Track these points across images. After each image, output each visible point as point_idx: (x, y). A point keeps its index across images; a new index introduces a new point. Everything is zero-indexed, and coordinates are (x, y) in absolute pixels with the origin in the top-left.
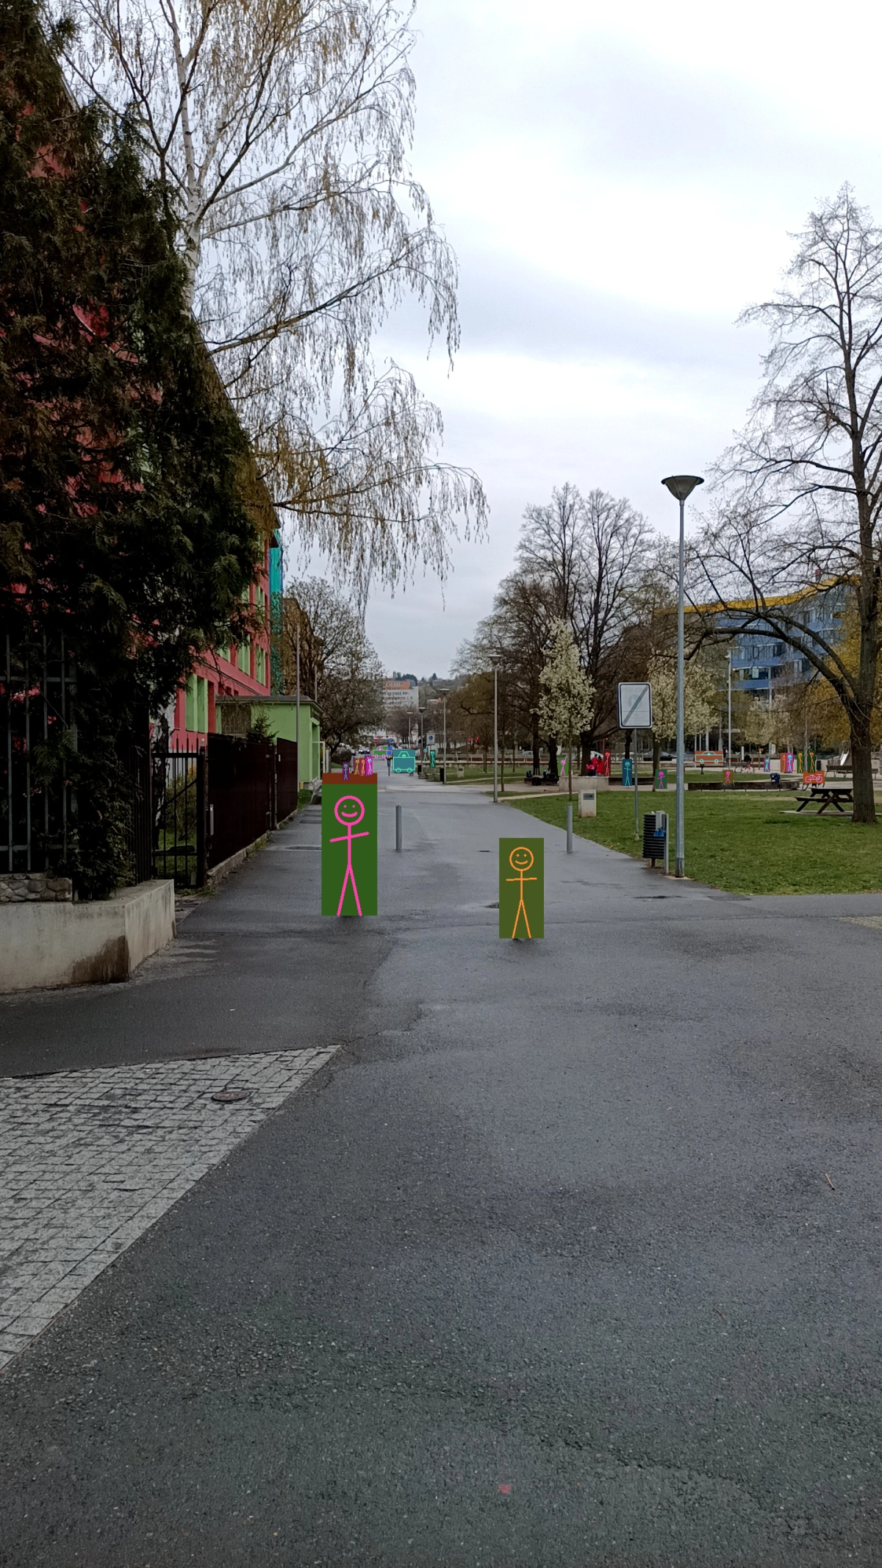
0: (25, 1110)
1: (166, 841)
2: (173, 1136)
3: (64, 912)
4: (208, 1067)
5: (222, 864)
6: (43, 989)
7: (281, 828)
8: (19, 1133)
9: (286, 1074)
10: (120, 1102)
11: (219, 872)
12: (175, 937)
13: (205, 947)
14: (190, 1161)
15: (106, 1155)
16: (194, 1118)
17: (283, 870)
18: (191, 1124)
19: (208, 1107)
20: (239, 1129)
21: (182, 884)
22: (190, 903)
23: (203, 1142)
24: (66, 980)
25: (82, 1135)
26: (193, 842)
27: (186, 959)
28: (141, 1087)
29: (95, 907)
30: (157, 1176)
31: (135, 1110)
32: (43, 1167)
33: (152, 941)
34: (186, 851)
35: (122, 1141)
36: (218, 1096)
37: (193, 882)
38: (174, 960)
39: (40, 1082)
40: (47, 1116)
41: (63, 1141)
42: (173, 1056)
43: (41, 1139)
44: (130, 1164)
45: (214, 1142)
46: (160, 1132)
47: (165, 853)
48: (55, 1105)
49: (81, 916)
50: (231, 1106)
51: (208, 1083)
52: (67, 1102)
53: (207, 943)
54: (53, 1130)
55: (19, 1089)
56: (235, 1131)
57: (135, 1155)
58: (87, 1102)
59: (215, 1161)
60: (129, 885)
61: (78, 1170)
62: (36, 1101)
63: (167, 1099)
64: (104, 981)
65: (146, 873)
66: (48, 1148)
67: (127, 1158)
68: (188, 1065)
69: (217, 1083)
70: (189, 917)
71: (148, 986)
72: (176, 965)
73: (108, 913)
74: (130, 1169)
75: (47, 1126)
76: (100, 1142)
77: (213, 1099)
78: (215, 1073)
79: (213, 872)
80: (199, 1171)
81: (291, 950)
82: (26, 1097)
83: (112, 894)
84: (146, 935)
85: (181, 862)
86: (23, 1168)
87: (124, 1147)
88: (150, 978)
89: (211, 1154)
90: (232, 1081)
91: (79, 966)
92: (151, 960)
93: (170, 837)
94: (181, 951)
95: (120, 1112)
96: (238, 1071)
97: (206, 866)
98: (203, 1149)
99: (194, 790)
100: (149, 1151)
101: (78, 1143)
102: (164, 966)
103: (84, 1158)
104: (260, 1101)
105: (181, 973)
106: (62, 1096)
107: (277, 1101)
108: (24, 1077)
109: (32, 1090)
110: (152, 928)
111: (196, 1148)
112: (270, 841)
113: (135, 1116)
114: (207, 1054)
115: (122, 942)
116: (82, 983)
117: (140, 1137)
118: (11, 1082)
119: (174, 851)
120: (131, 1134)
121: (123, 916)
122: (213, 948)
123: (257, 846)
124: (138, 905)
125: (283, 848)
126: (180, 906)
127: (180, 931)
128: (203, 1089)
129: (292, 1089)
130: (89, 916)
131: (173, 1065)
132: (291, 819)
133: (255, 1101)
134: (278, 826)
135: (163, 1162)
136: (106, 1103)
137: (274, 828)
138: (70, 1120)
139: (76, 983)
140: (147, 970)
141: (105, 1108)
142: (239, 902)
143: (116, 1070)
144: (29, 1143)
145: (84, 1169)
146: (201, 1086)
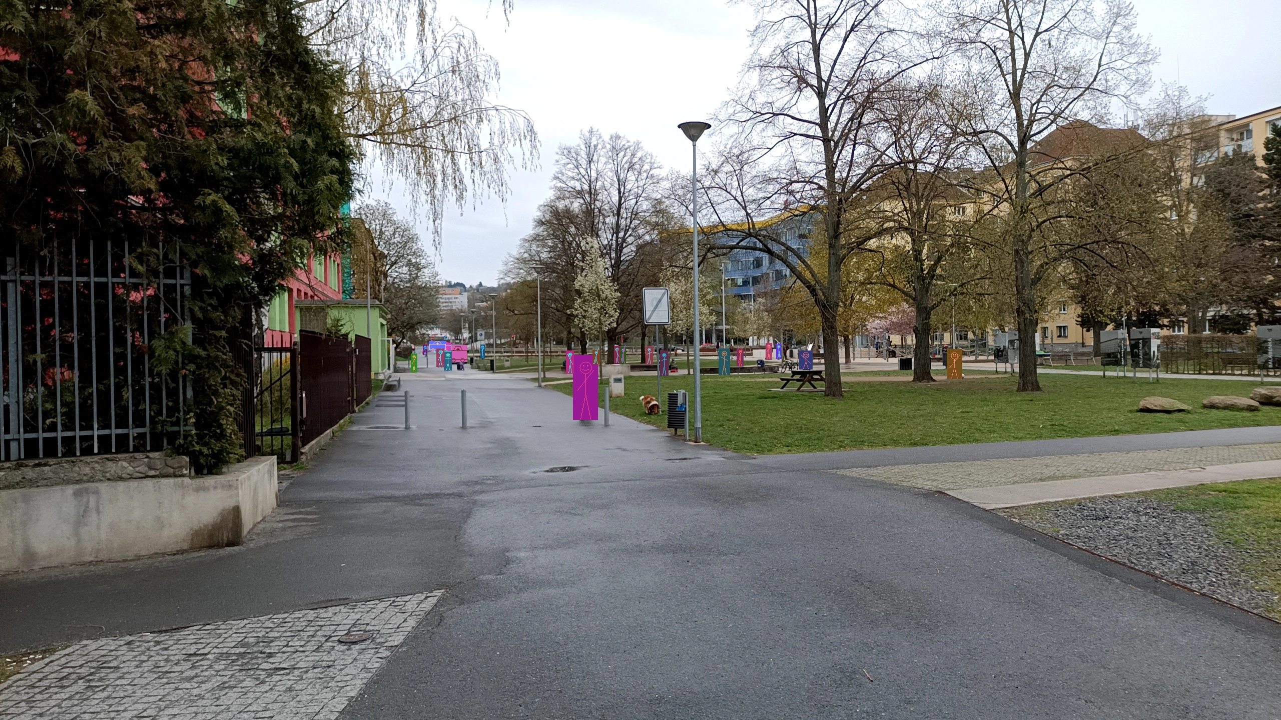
0: (167, 660)
1: (261, 425)
2: (309, 675)
3: (182, 486)
4: (330, 615)
5: (313, 442)
6: (163, 554)
7: (360, 411)
8: (165, 680)
9: (401, 617)
10: (255, 649)
11: (311, 448)
12: (278, 505)
13: (308, 513)
14: (331, 695)
15: (251, 695)
16: (325, 658)
17: (367, 447)
18: (324, 664)
19: (336, 648)
20: (369, 666)
21: (281, 461)
22: (287, 477)
23: (338, 678)
24: (185, 546)
25: (225, 679)
26: (287, 423)
27: (291, 524)
28: (271, 635)
29: (210, 481)
30: (303, 710)
31: (270, 655)
32: (194, 709)
33: (260, 510)
34: (282, 432)
35: (263, 682)
36: (344, 639)
37: (288, 458)
38: (281, 525)
39: (177, 635)
40: (189, 664)
41: (208, 686)
42: (297, 608)
43: (188, 685)
44: (275, 701)
45: (348, 678)
46: (297, 672)
47: (262, 434)
48: (195, 654)
49: (198, 490)
50: (357, 647)
51: (333, 628)
52: (206, 651)
53: (309, 509)
54: (196, 676)
55: (158, 643)
56: (365, 668)
57: (277, 694)
58: (225, 650)
59: (353, 694)
60: (239, 461)
61: (228, 709)
62: (176, 652)
63: (297, 643)
64: (219, 546)
65: (253, 451)
66: (195, 692)
67: (271, 696)
68: (311, 615)
69: (340, 628)
70: (287, 488)
71: (261, 548)
72: (284, 529)
73: (223, 487)
74: (276, 706)
75: (192, 673)
76: (243, 684)
77: (340, 642)
78: (337, 619)
79: (306, 449)
80: (340, 704)
81: (385, 512)
82: (166, 649)
83: (225, 470)
84: (256, 507)
85: (277, 441)
86: (175, 711)
87: (266, 687)
88: (262, 541)
89: (348, 688)
90: (354, 625)
91: (196, 534)
92: (261, 526)
93: (267, 420)
94: (286, 517)
95: (257, 658)
96: (358, 617)
97: (300, 444)
98: (340, 684)
99: (287, 381)
100: (290, 689)
101: (222, 686)
102: (273, 530)
103: (231, 698)
104: (382, 640)
105: (289, 535)
106: (200, 646)
107: (398, 639)
108: (161, 632)
109: (171, 643)
110: (260, 498)
111: (332, 684)
112: (352, 422)
113: (271, 660)
114: (327, 604)
115: (236, 511)
116: (201, 548)
117: (279, 677)
118: (149, 636)
119: (271, 433)
120: (270, 675)
121: (237, 488)
122: (315, 513)
123: (341, 427)
124: (249, 478)
125: (363, 428)
126: (281, 479)
127: (282, 501)
128: (329, 633)
129: (409, 629)
130: (205, 489)
131: (298, 614)
132: (367, 403)
133: (378, 641)
134: (356, 409)
135: (305, 698)
136: (242, 650)
137: (354, 412)
138: (211, 666)
139: (192, 549)
140: (258, 534)
141: (241, 655)
142: (331, 474)
143: (246, 621)
144: (177, 689)
145: (233, 708)
146: (327, 631)
